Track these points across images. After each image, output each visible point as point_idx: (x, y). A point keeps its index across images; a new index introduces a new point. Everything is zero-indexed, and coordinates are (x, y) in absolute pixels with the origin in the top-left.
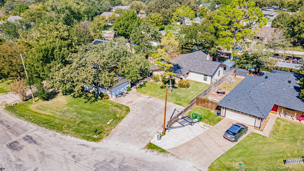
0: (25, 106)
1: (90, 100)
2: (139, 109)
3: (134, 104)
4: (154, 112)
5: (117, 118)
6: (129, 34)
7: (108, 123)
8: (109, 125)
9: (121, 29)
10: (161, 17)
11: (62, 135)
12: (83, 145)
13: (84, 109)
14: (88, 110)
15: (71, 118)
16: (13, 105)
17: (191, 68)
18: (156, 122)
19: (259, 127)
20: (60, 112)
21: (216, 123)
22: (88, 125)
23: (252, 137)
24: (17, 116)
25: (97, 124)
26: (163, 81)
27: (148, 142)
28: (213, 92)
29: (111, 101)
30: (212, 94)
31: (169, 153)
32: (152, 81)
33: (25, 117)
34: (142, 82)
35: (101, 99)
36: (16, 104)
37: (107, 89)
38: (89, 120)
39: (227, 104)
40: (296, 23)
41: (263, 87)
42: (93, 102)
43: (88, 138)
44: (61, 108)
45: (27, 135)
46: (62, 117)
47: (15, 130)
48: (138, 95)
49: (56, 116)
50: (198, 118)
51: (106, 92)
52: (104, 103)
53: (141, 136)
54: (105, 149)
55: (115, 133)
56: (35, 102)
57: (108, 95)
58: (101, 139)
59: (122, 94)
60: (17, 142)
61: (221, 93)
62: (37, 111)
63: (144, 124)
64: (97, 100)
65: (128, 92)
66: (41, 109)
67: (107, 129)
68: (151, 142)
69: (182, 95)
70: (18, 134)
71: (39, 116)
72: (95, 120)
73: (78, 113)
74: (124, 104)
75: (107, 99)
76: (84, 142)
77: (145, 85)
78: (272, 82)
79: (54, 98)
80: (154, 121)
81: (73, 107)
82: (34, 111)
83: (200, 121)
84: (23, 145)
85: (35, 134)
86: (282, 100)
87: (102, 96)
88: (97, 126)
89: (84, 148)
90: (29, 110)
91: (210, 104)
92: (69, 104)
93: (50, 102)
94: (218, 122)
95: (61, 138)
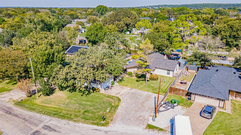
0: (31, 101)
1: (85, 93)
2: (127, 98)
3: (122, 95)
4: (140, 100)
5: (113, 106)
6: (98, 41)
7: (108, 111)
8: (109, 112)
9: (92, 37)
10: (116, 28)
11: (75, 123)
12: (96, 130)
13: (84, 101)
14: (87, 101)
15: (75, 109)
16: (20, 101)
17: (157, 66)
18: (145, 108)
19: (223, 107)
20: (64, 104)
21: (191, 106)
22: (92, 113)
23: (221, 115)
24: (28, 110)
25: (99, 112)
26: (136, 76)
27: (146, 124)
28: (178, 83)
29: (102, 93)
30: (177, 84)
31: (167, 131)
32: (127, 76)
33: (36, 110)
34: (120, 77)
35: (93, 92)
36: (22, 100)
37: (99, 84)
38: (91, 109)
39: (196, 91)
40: (218, 32)
41: (217, 77)
42: (88, 95)
43: (97, 124)
44: (63, 101)
45: (45, 125)
46: (67, 108)
47: (32, 121)
48: (121, 87)
49: (62, 108)
50: (177, 102)
51: (97, 87)
52: (97, 95)
53: (139, 119)
54: (115, 131)
55: (117, 118)
56: (39, 97)
57: (100, 88)
58: (108, 124)
59: (108, 87)
60: (39, 132)
61: (184, 83)
62: (43, 105)
63: (137, 110)
64: (90, 93)
65: (113, 86)
66: (46, 103)
67: (108, 115)
68: (149, 123)
69: (155, 86)
70: (36, 125)
71: (47, 109)
72: (96, 109)
73: (80, 104)
74: (113, 95)
75: (99, 92)
76: (95, 127)
77: (123, 80)
78: (222, 74)
79: (53, 93)
80: (143, 107)
81: (73, 100)
82: (40, 105)
83: (178, 105)
84: (45, 133)
85: (51, 124)
86: (234, 87)
87: (94, 89)
88: (100, 113)
89: (99, 132)
90: (35, 104)
91: (181, 92)
92: (69, 97)
93: (51, 97)
94: (191, 105)
95: (75, 126)
